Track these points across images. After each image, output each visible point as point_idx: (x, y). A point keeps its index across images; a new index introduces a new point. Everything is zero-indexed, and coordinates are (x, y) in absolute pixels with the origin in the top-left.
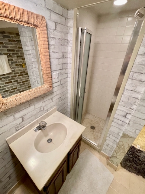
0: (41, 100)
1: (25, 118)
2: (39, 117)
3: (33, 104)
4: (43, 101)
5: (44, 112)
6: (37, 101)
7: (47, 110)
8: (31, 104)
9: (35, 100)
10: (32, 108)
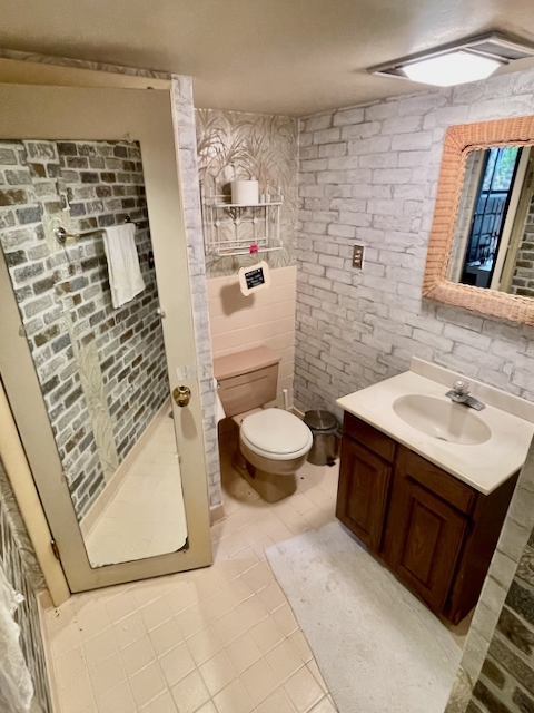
0: (518, 340)
1: (460, 350)
2: (488, 383)
3: (489, 333)
4: (523, 351)
5: (509, 385)
6: (503, 334)
7: (522, 391)
8: (486, 329)
9: (501, 327)
10: (483, 340)
